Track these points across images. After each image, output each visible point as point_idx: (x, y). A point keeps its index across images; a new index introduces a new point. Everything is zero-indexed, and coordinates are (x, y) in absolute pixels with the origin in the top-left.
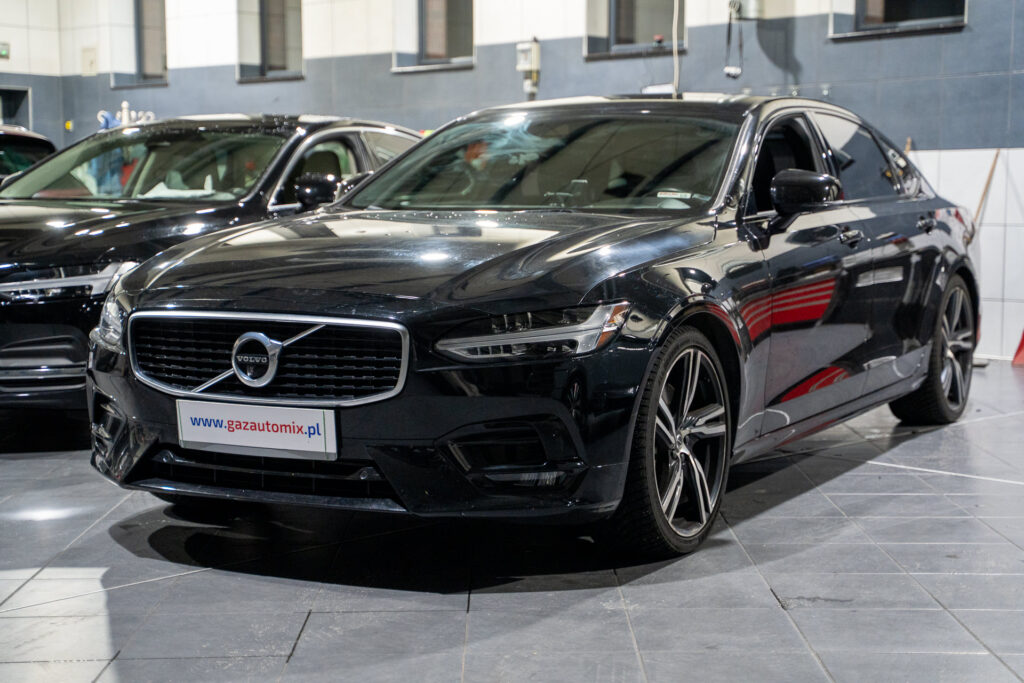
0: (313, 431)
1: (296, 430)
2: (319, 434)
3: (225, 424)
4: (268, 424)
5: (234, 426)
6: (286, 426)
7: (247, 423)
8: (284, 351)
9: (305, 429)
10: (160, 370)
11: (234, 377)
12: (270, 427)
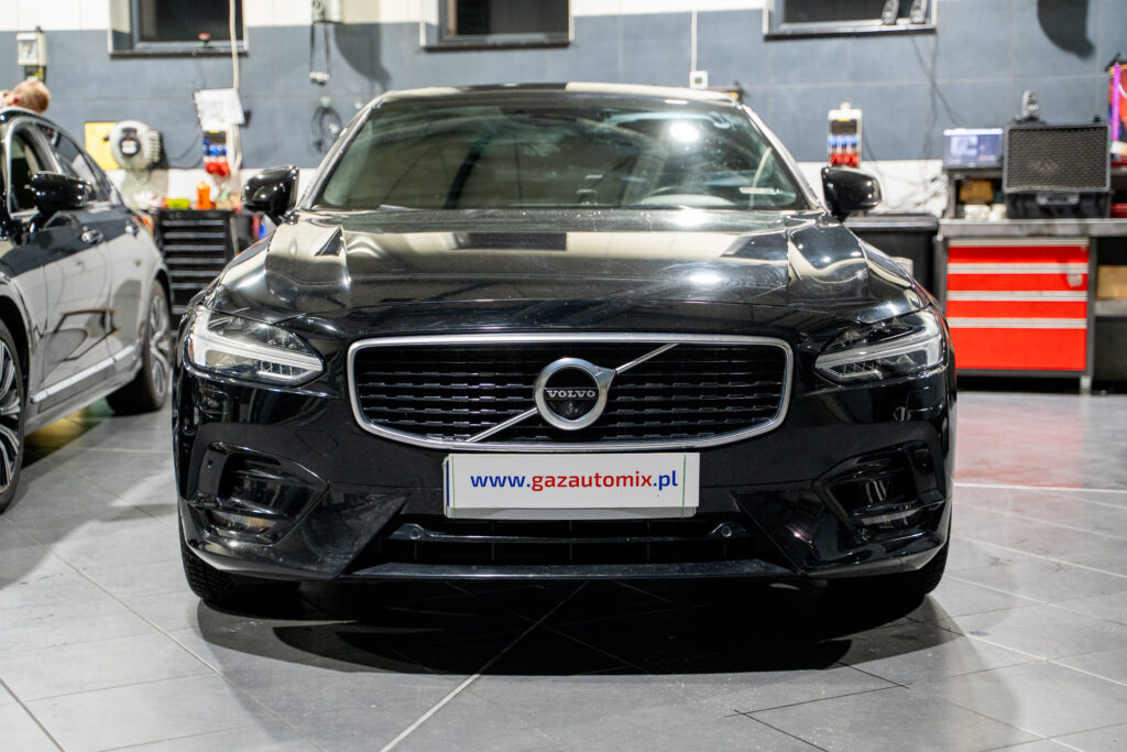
0: (667, 481)
1: (641, 481)
2: (675, 484)
3: (529, 480)
4: (597, 477)
5: (543, 483)
6: (625, 478)
7: (565, 478)
8: (618, 379)
9: (654, 479)
10: (402, 416)
11: (538, 418)
12: (601, 481)
